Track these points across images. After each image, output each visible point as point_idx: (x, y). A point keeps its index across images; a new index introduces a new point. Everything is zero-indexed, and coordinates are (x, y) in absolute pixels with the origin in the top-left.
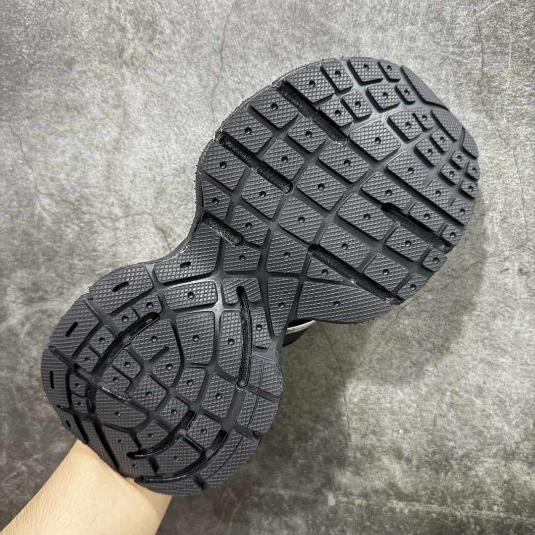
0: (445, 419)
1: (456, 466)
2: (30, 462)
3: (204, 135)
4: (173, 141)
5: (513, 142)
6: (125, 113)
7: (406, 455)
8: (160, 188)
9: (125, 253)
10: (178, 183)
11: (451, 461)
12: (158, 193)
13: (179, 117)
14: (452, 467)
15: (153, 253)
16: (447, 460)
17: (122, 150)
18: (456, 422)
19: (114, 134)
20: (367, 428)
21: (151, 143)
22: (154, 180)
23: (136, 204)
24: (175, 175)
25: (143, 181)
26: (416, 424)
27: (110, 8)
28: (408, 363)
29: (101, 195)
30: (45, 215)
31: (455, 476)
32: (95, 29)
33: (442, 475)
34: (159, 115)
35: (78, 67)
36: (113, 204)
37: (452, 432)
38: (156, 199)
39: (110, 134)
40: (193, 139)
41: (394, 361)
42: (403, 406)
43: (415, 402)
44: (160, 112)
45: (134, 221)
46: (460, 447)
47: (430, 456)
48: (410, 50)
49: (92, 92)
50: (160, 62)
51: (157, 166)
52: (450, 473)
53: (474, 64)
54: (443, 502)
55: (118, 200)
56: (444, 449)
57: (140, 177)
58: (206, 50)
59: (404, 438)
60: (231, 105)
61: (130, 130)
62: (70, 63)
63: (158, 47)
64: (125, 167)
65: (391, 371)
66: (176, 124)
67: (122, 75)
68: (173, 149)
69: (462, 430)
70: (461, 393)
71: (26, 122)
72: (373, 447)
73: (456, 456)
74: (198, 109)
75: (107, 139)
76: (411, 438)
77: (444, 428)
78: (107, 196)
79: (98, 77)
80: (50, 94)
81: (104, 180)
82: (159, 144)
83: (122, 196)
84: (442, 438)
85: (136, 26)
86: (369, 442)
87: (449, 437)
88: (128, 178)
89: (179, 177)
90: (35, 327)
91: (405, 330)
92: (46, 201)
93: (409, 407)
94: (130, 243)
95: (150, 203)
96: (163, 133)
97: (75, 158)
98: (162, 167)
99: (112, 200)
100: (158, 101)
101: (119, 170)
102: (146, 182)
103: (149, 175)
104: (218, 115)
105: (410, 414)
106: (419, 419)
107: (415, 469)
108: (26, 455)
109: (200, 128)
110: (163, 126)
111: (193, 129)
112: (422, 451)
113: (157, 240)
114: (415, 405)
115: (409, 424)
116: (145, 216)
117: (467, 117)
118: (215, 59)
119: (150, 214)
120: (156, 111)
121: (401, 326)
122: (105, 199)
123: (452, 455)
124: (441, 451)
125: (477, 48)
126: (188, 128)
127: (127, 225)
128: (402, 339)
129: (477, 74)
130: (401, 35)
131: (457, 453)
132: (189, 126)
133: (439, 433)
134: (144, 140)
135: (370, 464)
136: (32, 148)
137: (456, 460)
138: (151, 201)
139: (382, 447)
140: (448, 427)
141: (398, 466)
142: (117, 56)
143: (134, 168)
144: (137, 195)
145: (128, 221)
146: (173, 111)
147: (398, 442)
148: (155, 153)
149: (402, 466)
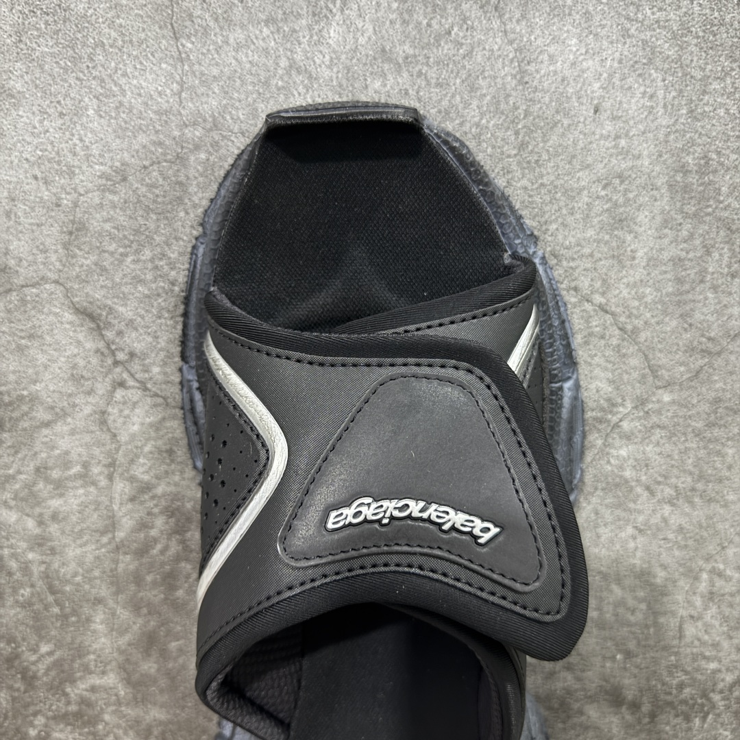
0: (700, 624)
1: (721, 703)
3: (160, 94)
4: (91, 112)
7: (630, 697)
8: (73, 222)
9: (14, 372)
10: (114, 207)
11: (712, 695)
12: (71, 233)
13: (100, 58)
14: (713, 706)
15: (74, 367)
16: (705, 695)
18: (721, 625)
21: (41, 122)
22: (58, 205)
23: (25, 263)
24: (103, 190)
25: (33, 209)
26: (647, 639)
28: (630, 530)
31: (720, 720)
33: (697, 721)
34: (53, 55)
37: (713, 645)
38: (66, 246)
40: (137, 103)
41: (601, 530)
42: (621, 610)
43: (641, 601)
44: (56, 50)
45: (23, 301)
46: (728, 670)
47: (674, 691)
51: (60, 173)
52: (710, 716)
56: (699, 677)
57: (24, 202)
59: (625, 669)
60: (216, 20)
66: (95, 73)
68: (92, 131)
69: (731, 638)
70: (728, 572)
72: (569, 692)
73: (721, 685)
74: (143, 36)
76: (637, 667)
77: (699, 640)
82: (60, 122)
84: (695, 658)
86: (560, 685)
87: (707, 654)
89: (115, 193)
91: (621, 468)
93: (633, 612)
94: (20, 349)
95: (54, 258)
96: (66, 96)
98: (72, 174)
100: (47, 23)
102: (39, 210)
103: (46, 195)
104: (189, 45)
105: (636, 624)
106: (652, 630)
107: (647, 720)
109: (150, 77)
110: (65, 80)
111: (135, 82)
112: (659, 686)
113: (81, 337)
114: (643, 606)
115: (634, 642)
116: (47, 286)
119: (56, 282)
120: (45, 47)
121: (612, 461)
123: (715, 685)
124: (694, 680)
126: (123, 81)
127: (9, 311)
128: (617, 485)
131: (723, 680)
132: (125, 75)
133: (689, 650)
134: (24, 115)
135: (564, 722)
137: (721, 692)
138: (56, 251)
139: (584, 690)
140: (706, 637)
141: (615, 720)
143: (10, 182)
144: (23, 242)
145: (10, 302)
146: (84, 45)
147: (615, 677)
148: (52, 143)
149: (623, 718)
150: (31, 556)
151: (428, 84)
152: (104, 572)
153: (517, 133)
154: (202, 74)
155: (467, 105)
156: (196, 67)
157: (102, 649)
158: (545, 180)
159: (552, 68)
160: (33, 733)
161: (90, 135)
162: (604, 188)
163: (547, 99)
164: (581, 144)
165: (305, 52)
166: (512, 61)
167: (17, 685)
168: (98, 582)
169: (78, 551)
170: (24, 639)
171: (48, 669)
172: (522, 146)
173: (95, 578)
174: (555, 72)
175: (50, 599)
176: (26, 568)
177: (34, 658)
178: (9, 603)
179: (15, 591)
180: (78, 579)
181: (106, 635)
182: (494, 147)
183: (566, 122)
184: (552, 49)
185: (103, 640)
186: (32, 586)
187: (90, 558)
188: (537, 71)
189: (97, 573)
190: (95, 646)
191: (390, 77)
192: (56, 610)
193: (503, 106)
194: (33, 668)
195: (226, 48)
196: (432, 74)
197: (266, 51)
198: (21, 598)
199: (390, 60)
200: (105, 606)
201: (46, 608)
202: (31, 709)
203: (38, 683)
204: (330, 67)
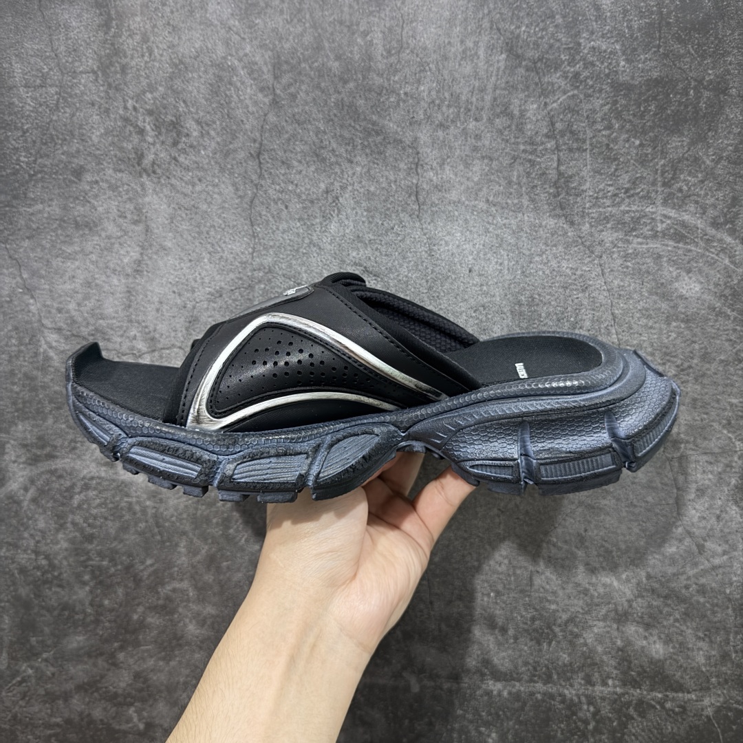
0: (543, 577)
1: (560, 634)
2: (38, 663)
3: (242, 253)
4: (206, 260)
5: (598, 249)
6: (147, 230)
7: (500, 624)
8: (192, 316)
10: (214, 310)
11: (553, 627)
12: (190, 322)
13: (212, 233)
14: (555, 636)
16: (549, 627)
17: (145, 273)
18: (557, 579)
19: (135, 255)
20: (452, 593)
21: (179, 264)
22: (185, 307)
23: (164, 337)
24: (209, 301)
25: (171, 308)
26: (509, 584)
27: (126, 108)
28: (495, 511)
29: (120, 327)
30: (52, 353)
31: (560, 646)
32: (108, 132)
33: (545, 645)
34: (187, 230)
35: (88, 177)
36: (135, 338)
37: (552, 592)
38: (187, 329)
39: (129, 254)
40: (230, 257)
41: (478, 509)
42: (492, 563)
43: (506, 557)
44: (190, 228)
45: (161, 357)
46: (563, 610)
47: (529, 623)
48: (475, 149)
49: (106, 205)
50: (187, 169)
51: (187, 291)
52: (554, 642)
53: (549, 163)
54: (548, 679)
55: (141, 332)
56: (545, 614)
57: (167, 304)
58: (241, 155)
59: (496, 603)
60: (273, 217)
61: (154, 249)
62: (79, 173)
63: (184, 151)
64: (148, 293)
65: (476, 522)
66: (209, 240)
67: (142, 185)
68: (206, 270)
69: (564, 589)
70: (559, 544)
71: (26, 243)
72: (461, 615)
73: (559, 621)
74: (235, 223)
75: (126, 260)
76: (504, 602)
77: (543, 588)
78: (127, 328)
79: (113, 188)
80: (55, 209)
81: (124, 309)
82: (189, 264)
83: (146, 327)
84: (541, 600)
85: (157, 128)
86: (455, 610)
87: (549, 598)
88: (152, 306)
89: (215, 302)
90: (42, 492)
92: (53, 337)
93: (500, 565)
95: (180, 335)
96: (194, 251)
97: (88, 284)
98: (193, 291)
99: (133, 332)
100: (186, 214)
101: (141, 296)
102: (175, 309)
103: (179, 301)
104: (259, 229)
105: (502, 573)
106: (512, 578)
107: (512, 641)
108: (32, 654)
109: (238, 244)
110: (193, 243)
111: (230, 246)
112: (519, 618)
114: (506, 561)
115: (502, 585)
116: (175, 350)
117: (544, 223)
118: (252, 164)
119: (180, 348)
120: (184, 226)
122: (125, 331)
123: (555, 620)
124: (542, 615)
125: (550, 144)
126: (223, 245)
129: (553, 175)
130: (465, 132)
131: (560, 618)
132: (225, 242)
133: (537, 595)
134: (171, 260)
135: (458, 637)
136: (34, 273)
137: (560, 626)
138: (181, 331)
139: (471, 615)
140: (548, 587)
141: (491, 638)
142: (136, 163)
143: (160, 294)
144: (164, 325)
145: (154, 357)
146: (205, 226)
147: (490, 608)
148: (184, 275)
149: (496, 638)
150: (148, 503)
151: (381, 254)
152: (189, 515)
153: (427, 281)
154: (265, 244)
155: (401, 266)
156: (262, 241)
157: (183, 564)
158: (442, 307)
159: (446, 248)
160: (135, 617)
161: (204, 272)
162: (475, 312)
163: (443, 264)
164: (462, 288)
165: (318, 235)
166: (425, 244)
167: (130, 585)
168: (185, 521)
169: (176, 501)
170: (137, 555)
171: (150, 575)
172: (430, 288)
173: (183, 519)
174: (448, 250)
175: (156, 530)
176: (144, 511)
177: (142, 567)
178: (131, 532)
179: (136, 524)
180: (174, 519)
181: (185, 556)
182: (415, 288)
183: (453, 276)
184: (447, 238)
185: (184, 558)
186: (147, 522)
187: (182, 506)
188: (439, 250)
189: (185, 516)
190: (179, 562)
191: (361, 250)
192: (158, 537)
193: (420, 267)
194: (141, 574)
195: (277, 232)
196: (383, 249)
197: (298, 234)
198: (139, 529)
199: (361, 242)
200: (187, 537)
201: (153, 536)
202: (137, 601)
203: (143, 584)
204: (330, 244)
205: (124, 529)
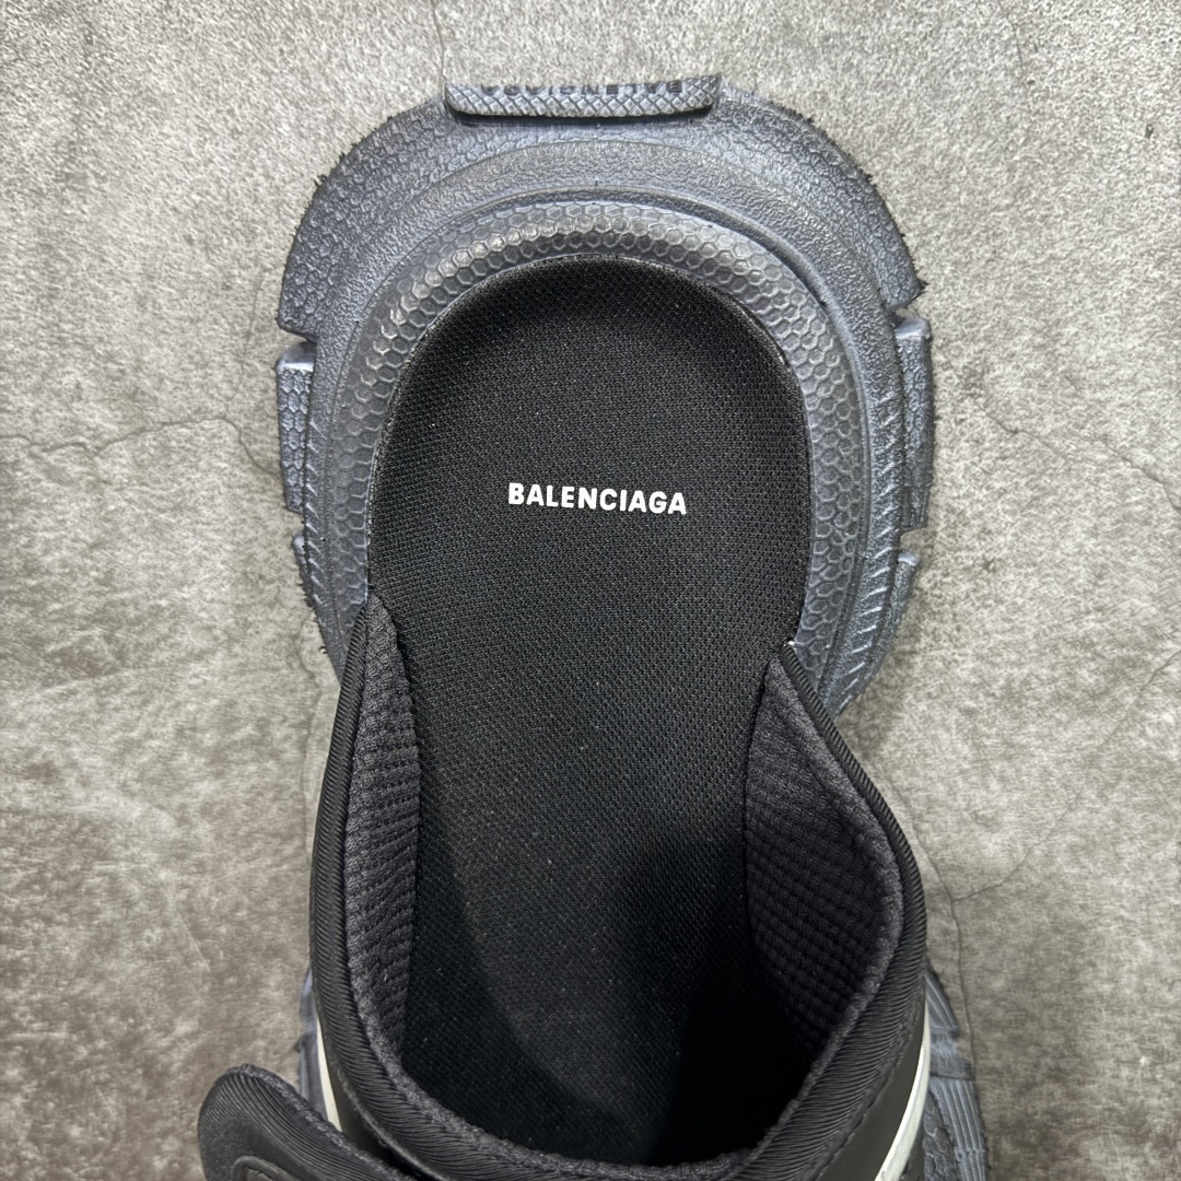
4: (285, 128)
7: (1159, 1129)
8: (252, 316)
9: (146, 568)
12: (248, 335)
13: (302, 36)
15: (250, 559)
17: (93, 182)
19: (56, 122)
20: (1036, 1066)
21: (200, 145)
22: (227, 287)
23: (169, 385)
25: (183, 293)
29: (32, 363)
34: (223, 31)
36: (78, 393)
38: (239, 357)
41: (1123, 848)
42: (1149, 983)
44: (227, 22)
45: (165, 449)
51: (232, 233)
55: (94, 373)
57: (168, 281)
59: (1154, 1081)
61: (117, 103)
64: (109, 247)
65: (1114, 882)
66: (294, 62)
68: (287, 162)
72: (1056, 1116)
75: (28, 146)
76: (1174, 1078)
78: (52, 365)
81: (32, 307)
82: (234, 144)
83: (110, 357)
86: (1041, 1105)
88: (124, 288)
91: (1163, 743)
93: (1171, 985)
94: (158, 529)
95: (219, 377)
96: (244, 100)
98: (250, 234)
99: (71, 376)
101: (85, 260)
102: (194, 296)
103: (206, 269)
104: (455, 15)
105: (1175, 1007)
109: (386, 69)
110: (243, 75)
111: (360, 77)
113: (261, 510)
115: (1171, 1037)
116: (206, 424)
119: (223, 417)
120: (210, 18)
121: (1149, 731)
122: (44, 375)
126: (340, 76)
127: (140, 465)
128: (1155, 773)
132: (344, 65)
134: (174, 134)
135: (1046, 1168)
138: (222, 365)
139: (1082, 1115)
141: (1132, 1164)
143: (146, 248)
144: (165, 350)
145: (143, 450)
146: (276, 13)
147: (1136, 1094)
148: (218, 181)
149: (1146, 1163)
150: (163, 875)
151: (862, 83)
152: (284, 904)
153: (1011, 169)
154: (476, 64)
155: (927, 121)
156: (466, 52)
157: (278, 1031)
158: (1057, 251)
159: (1075, 57)
160: (159, 1164)
161: (282, 168)
162: (1158, 266)
163: (1065, 112)
164: (1121, 190)
165: (653, 27)
166: (1007, 45)
167: (136, 1087)
168: (274, 919)
169: (243, 868)
170: (149, 1012)
171: (189, 1061)
172: (1020, 191)
173: (270, 913)
174: (1082, 65)
175: (195, 946)
176: (155, 896)
177: (165, 1043)
178: (126, 952)
179: (136, 932)
180: (242, 914)
181: (284, 1009)
182: (971, 192)
183: (1096, 151)
184: (1076, 26)
185: (279, 1016)
186: (165, 924)
187: (262, 880)
188: (1051, 63)
189: (273, 905)
190: (265, 1025)
191: (796, 70)
192: (204, 965)
193: (988, 123)
194: (164, 1059)
195: (518, 20)
196: (869, 67)
197: (586, 25)
198: (147, 945)
199: (797, 43)
200: (285, 959)
201: (188, 961)
202: (159, 1126)
203: (171, 1084)
204: (694, 53)
205: (104, 944)
